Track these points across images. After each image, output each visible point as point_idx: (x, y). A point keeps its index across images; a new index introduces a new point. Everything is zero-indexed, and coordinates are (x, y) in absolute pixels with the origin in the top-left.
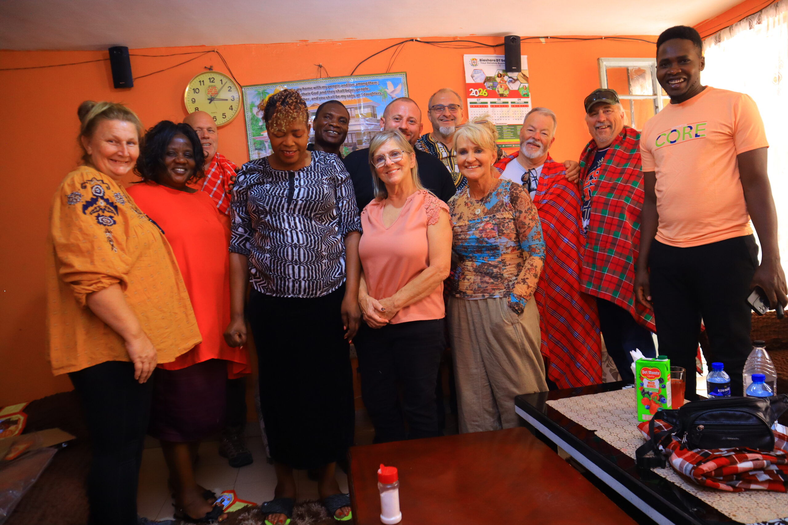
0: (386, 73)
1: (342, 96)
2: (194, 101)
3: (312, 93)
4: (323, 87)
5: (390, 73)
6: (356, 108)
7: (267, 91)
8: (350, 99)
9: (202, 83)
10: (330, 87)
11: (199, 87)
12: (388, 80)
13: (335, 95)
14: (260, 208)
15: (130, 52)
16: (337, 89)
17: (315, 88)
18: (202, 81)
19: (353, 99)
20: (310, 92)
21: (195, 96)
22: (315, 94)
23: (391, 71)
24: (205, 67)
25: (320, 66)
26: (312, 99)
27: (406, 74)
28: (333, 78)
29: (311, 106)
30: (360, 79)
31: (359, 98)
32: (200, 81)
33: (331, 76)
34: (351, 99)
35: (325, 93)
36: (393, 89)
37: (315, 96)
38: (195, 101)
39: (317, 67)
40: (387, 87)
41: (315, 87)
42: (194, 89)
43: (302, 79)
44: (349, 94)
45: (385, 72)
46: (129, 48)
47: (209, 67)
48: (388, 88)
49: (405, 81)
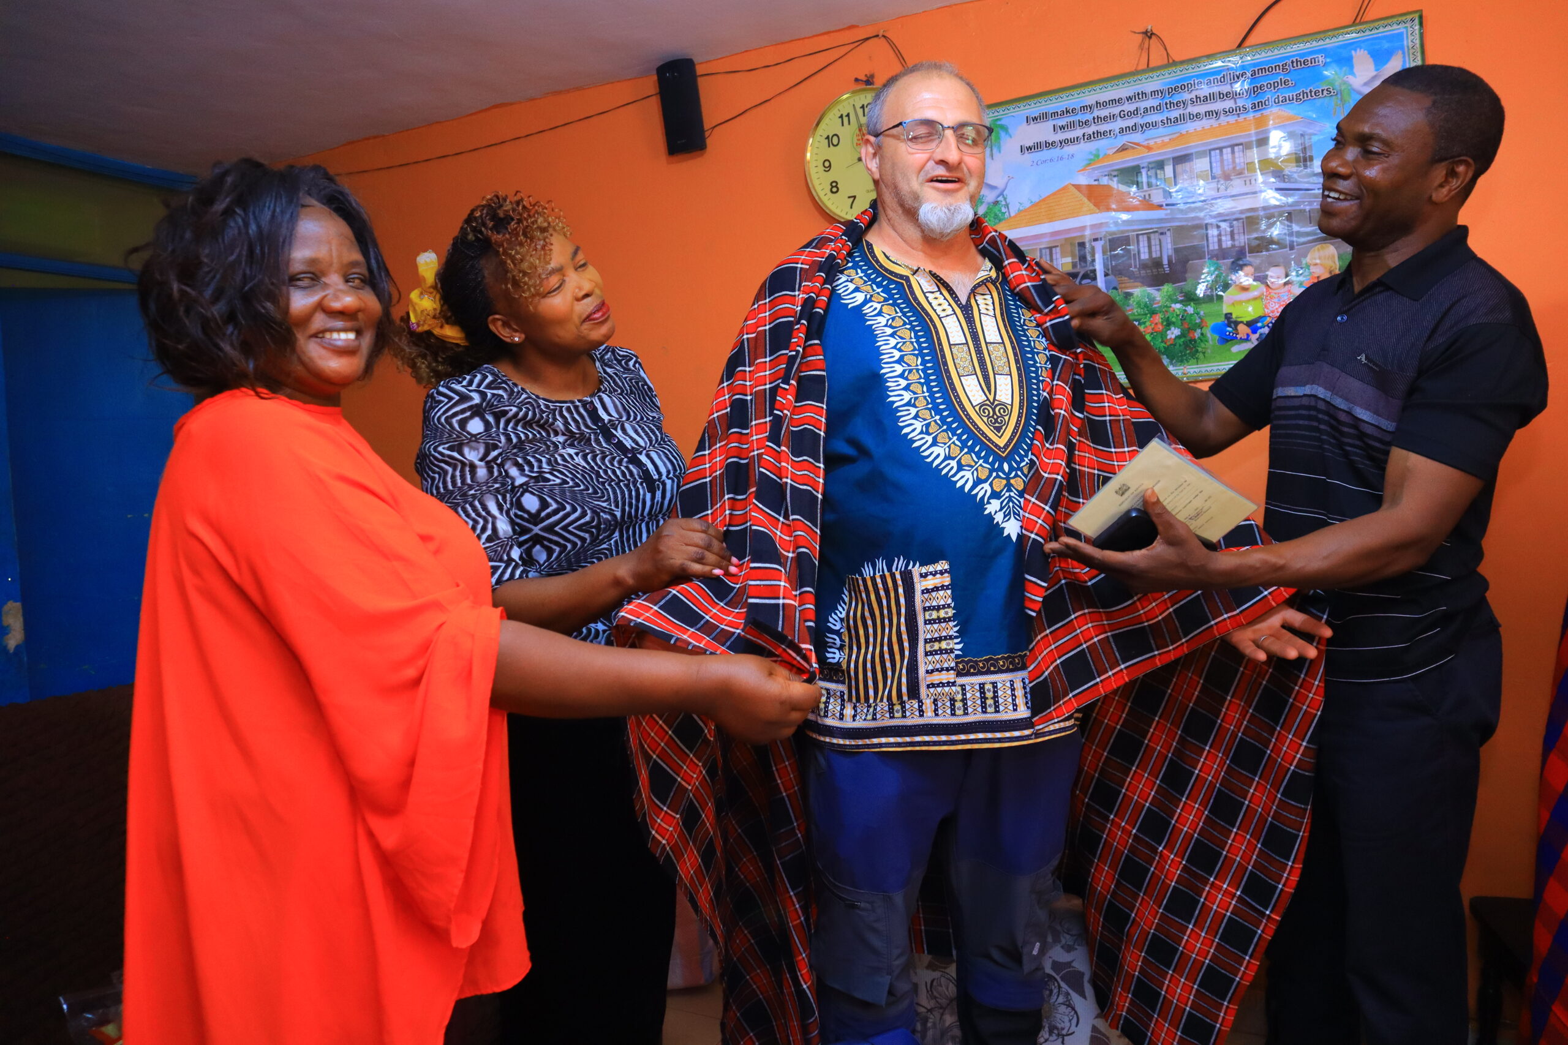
0: (1354, 24)
1: (1209, 113)
2: (827, 166)
3: (1122, 115)
4: (1154, 93)
5: (1366, 22)
6: (1247, 146)
7: (1002, 122)
8: (1232, 119)
9: (846, 119)
10: (1174, 90)
11: (839, 129)
12: (1354, 45)
13: (1187, 111)
14: (605, 516)
15: (700, 70)
16: (1193, 95)
17: (1129, 99)
18: (845, 114)
19: (1242, 117)
20: (1116, 110)
21: (832, 153)
22: (1130, 114)
23: (1366, 18)
24: (857, 80)
25: (1149, 35)
26: (1122, 130)
27: (1421, 17)
28: (1182, 62)
29: (1118, 151)
30: (1263, 56)
31: (1258, 114)
32: (841, 117)
33: (1177, 59)
34: (1236, 117)
35: (1157, 109)
36: (1374, 73)
37: (1130, 123)
38: (830, 166)
39: (1140, 37)
40: (1351, 67)
41: (1131, 94)
42: (828, 138)
43: (1096, 77)
44: (1228, 104)
45: (1349, 20)
46: (696, 61)
47: (864, 79)
48: (1355, 70)
49: (1418, 42)
